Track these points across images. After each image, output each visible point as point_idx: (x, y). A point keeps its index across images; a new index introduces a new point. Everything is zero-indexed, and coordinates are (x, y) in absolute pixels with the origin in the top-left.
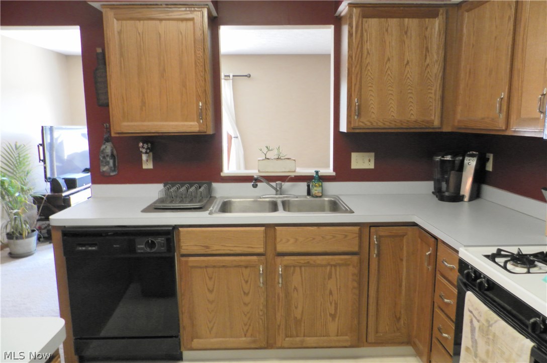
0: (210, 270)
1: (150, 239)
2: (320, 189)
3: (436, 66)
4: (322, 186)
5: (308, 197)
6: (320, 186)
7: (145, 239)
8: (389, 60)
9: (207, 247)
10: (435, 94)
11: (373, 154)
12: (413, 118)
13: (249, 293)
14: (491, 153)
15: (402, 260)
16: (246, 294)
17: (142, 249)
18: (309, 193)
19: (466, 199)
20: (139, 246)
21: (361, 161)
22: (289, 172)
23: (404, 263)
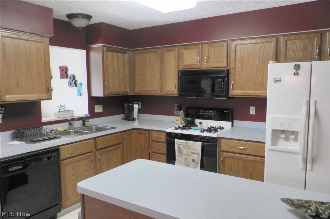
0: (72, 165)
1: (49, 155)
2: (88, 123)
3: (127, 71)
4: (89, 121)
5: (84, 127)
6: (88, 121)
7: (47, 156)
8: (114, 68)
9: (72, 153)
10: (128, 82)
11: (102, 105)
12: (123, 91)
13: (87, 171)
14: (140, 102)
15: (132, 143)
16: (86, 172)
17: (46, 161)
18: (84, 125)
19: (136, 119)
20: (44, 160)
21: (98, 109)
22: (72, 117)
23: (133, 144)
